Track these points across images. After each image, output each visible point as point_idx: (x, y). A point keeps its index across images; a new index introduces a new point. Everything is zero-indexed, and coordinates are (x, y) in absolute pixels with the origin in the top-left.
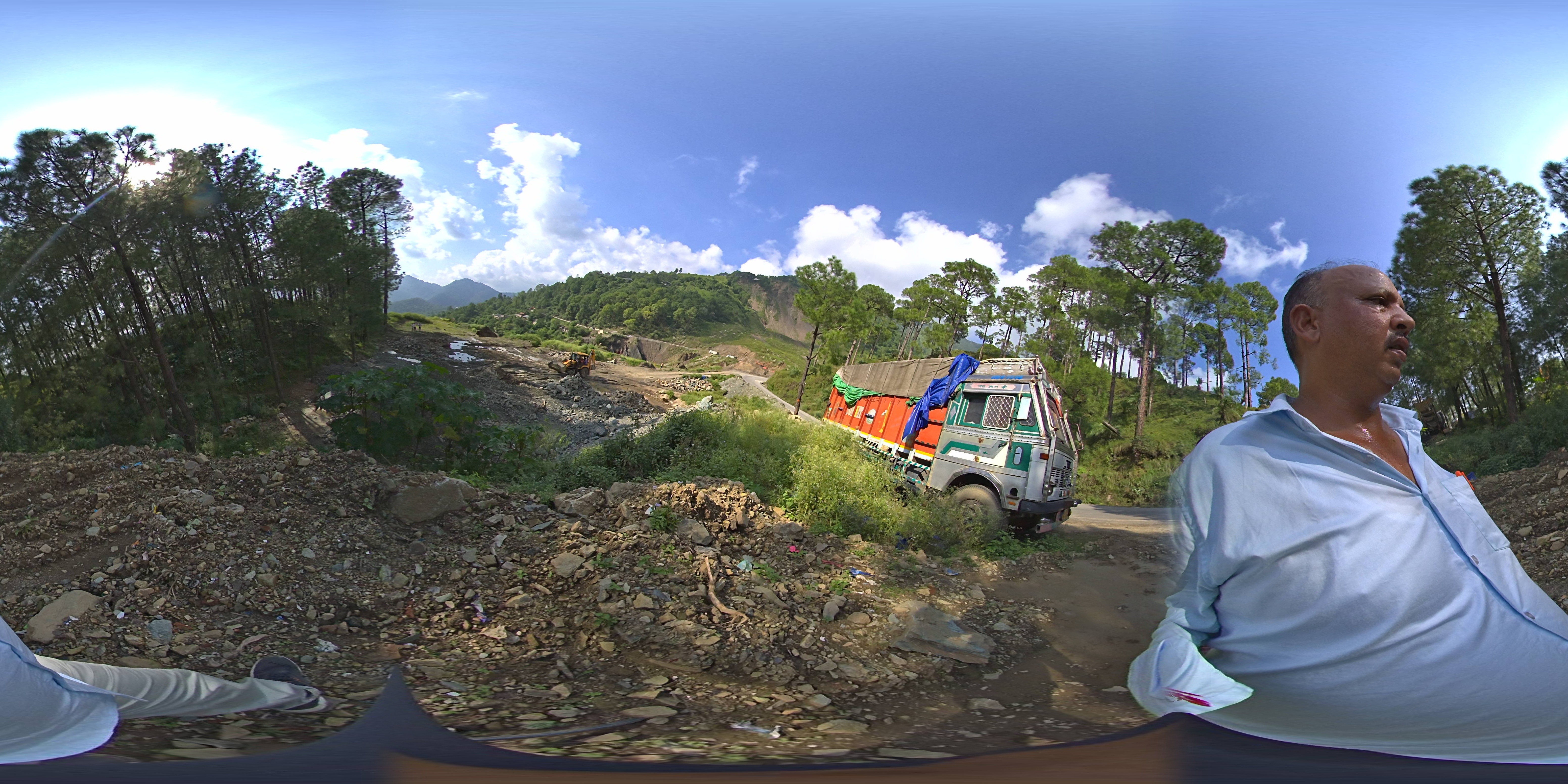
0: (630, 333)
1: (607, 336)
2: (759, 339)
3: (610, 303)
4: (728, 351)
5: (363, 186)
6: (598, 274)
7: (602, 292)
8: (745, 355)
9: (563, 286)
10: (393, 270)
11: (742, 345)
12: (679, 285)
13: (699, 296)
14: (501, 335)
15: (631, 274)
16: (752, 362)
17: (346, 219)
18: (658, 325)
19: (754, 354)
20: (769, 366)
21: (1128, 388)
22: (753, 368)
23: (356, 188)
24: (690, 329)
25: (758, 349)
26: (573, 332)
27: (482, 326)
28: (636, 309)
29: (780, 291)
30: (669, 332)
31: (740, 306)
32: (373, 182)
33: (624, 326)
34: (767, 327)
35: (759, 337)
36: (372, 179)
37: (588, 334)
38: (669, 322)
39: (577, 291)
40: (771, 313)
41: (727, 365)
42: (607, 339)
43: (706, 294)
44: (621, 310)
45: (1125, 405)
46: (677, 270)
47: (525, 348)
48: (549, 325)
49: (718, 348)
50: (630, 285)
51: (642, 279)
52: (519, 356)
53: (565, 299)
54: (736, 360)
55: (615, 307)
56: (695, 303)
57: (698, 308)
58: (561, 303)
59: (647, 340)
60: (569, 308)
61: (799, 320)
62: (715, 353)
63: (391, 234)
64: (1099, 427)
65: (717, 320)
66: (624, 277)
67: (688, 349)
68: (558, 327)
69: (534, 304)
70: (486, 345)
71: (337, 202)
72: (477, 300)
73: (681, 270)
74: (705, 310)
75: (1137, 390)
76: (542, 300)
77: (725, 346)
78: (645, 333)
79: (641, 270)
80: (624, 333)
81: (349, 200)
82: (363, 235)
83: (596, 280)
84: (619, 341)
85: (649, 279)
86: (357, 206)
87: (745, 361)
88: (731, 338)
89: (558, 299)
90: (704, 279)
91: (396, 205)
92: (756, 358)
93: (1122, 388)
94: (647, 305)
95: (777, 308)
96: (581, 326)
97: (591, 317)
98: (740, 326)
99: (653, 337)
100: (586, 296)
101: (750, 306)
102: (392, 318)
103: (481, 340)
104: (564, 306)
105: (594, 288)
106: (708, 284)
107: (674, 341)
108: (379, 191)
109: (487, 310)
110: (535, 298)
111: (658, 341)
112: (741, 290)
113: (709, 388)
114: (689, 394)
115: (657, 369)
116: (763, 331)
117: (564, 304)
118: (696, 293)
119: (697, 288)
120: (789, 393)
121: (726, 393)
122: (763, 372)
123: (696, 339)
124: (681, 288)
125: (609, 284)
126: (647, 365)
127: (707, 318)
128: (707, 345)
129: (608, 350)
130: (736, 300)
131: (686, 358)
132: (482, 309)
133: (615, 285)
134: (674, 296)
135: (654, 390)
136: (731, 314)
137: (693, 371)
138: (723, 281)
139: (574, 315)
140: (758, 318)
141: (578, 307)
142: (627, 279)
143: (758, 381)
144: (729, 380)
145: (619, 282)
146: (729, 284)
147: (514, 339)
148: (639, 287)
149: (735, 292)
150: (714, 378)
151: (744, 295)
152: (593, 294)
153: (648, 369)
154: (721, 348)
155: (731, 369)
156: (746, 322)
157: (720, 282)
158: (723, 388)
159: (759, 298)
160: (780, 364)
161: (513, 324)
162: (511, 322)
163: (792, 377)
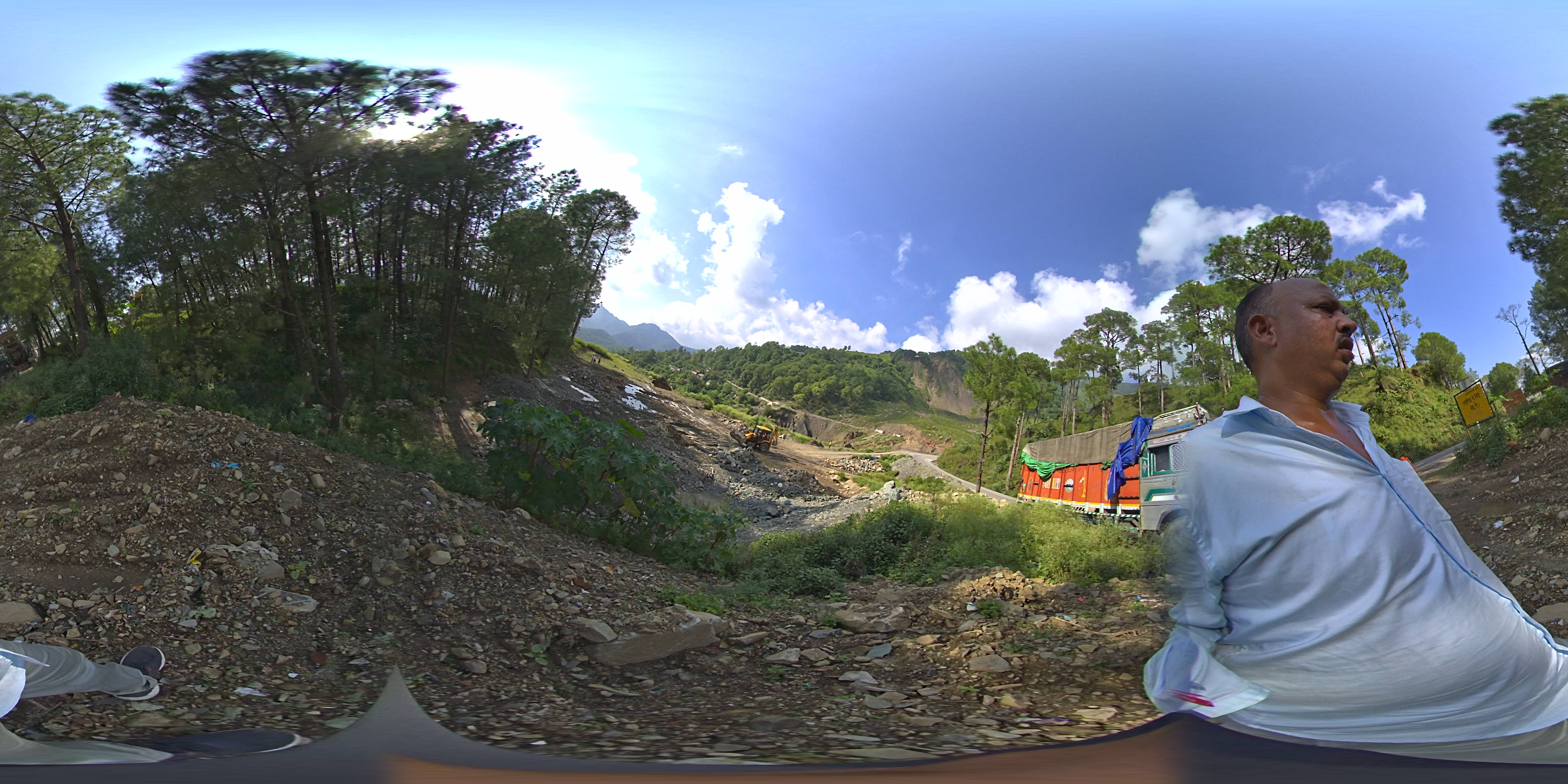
0: (798, 408)
1: (776, 409)
2: (924, 417)
3: (782, 376)
4: (893, 430)
6: (775, 344)
7: (776, 364)
8: (911, 433)
9: (740, 352)
12: (847, 362)
13: (865, 375)
14: (675, 389)
15: (804, 349)
16: (919, 440)
18: (826, 402)
19: (919, 431)
20: (936, 443)
22: (920, 446)
24: (856, 408)
25: (923, 427)
26: (743, 399)
27: (658, 376)
28: (806, 385)
30: (835, 409)
31: (903, 384)
33: (794, 399)
34: (930, 403)
35: (924, 415)
37: (758, 404)
38: (837, 399)
39: (753, 359)
40: (933, 391)
41: (894, 444)
42: (775, 411)
43: (872, 373)
44: (792, 383)
46: (846, 348)
47: (696, 408)
48: (722, 388)
49: (883, 427)
50: (803, 360)
51: (813, 354)
52: (690, 415)
53: (741, 365)
54: (902, 439)
55: (787, 380)
56: (861, 381)
57: (864, 386)
58: (736, 368)
59: (814, 416)
60: (743, 374)
61: (961, 393)
62: (881, 432)
65: (883, 399)
66: (799, 351)
67: (854, 428)
68: (729, 392)
69: (711, 364)
70: (660, 397)
72: (659, 348)
73: (850, 348)
74: (871, 388)
76: (719, 362)
77: (891, 425)
78: (813, 409)
79: (813, 345)
80: (793, 408)
83: (772, 348)
84: (786, 415)
85: (820, 355)
87: (911, 439)
88: (896, 417)
89: (735, 364)
90: (870, 357)
92: (922, 435)
94: (817, 381)
96: (751, 395)
97: (763, 387)
99: (820, 414)
100: (761, 366)
101: (913, 383)
102: (577, 345)
103: (656, 390)
104: (739, 372)
105: (769, 359)
106: (874, 363)
107: (841, 419)
109: (665, 359)
110: (713, 358)
111: (824, 418)
113: (879, 469)
114: (860, 475)
115: (825, 447)
116: (927, 409)
117: (739, 369)
118: (863, 371)
119: (864, 366)
120: (961, 470)
121: (897, 474)
122: (931, 449)
123: (862, 418)
124: (849, 366)
125: (784, 357)
126: (815, 443)
127: (873, 396)
128: (873, 424)
129: (776, 423)
130: (900, 378)
131: (852, 437)
132: (661, 358)
133: (788, 358)
134: (842, 374)
135: (825, 470)
136: (896, 393)
137: (862, 451)
138: (887, 359)
139: (747, 382)
140: (921, 395)
141: (752, 375)
142: (801, 353)
143: (928, 459)
144: (898, 461)
145: (793, 356)
146: (893, 362)
147: (687, 396)
148: (810, 363)
149: (899, 370)
150: (884, 458)
151: (907, 373)
152: (767, 364)
153: (816, 447)
154: (887, 426)
155: (899, 448)
156: (910, 399)
157: (885, 360)
158: (894, 469)
159: (921, 376)
160: (948, 441)
161: (687, 380)
162: (685, 377)
163: (963, 452)
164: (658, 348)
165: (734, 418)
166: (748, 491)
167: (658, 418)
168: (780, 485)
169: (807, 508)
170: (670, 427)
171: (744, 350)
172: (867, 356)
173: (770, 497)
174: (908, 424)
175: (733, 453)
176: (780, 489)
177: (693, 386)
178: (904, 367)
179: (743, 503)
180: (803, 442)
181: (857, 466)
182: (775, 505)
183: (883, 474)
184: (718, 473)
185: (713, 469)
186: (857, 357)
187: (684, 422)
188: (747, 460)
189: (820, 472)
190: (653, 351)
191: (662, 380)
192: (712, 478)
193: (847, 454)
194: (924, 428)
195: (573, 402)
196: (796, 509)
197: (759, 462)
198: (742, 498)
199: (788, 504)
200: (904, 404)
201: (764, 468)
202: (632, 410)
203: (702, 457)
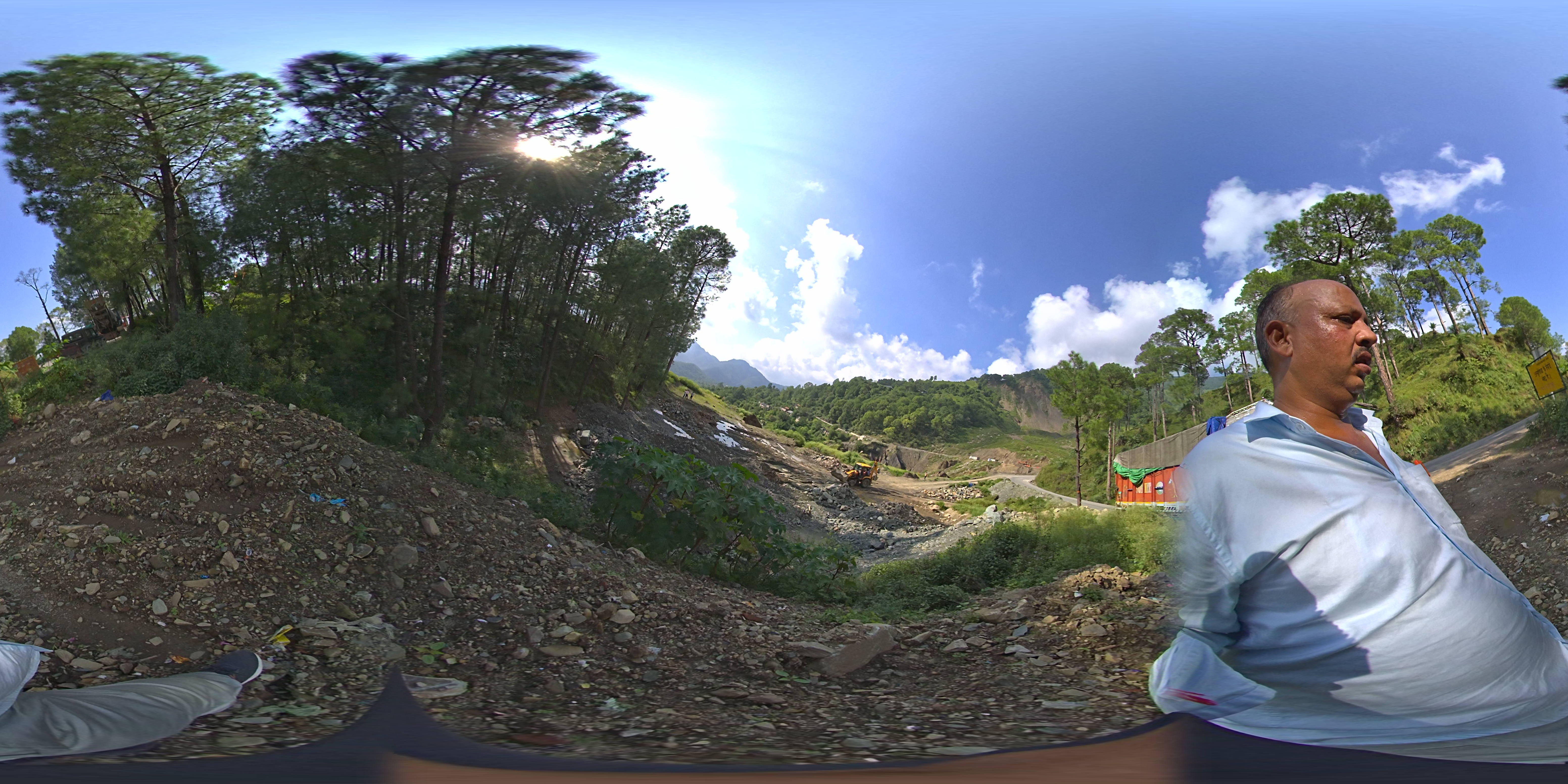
0: (889, 442)
1: (867, 443)
2: (1016, 439)
3: (871, 410)
4: (988, 455)
6: (862, 379)
7: (865, 399)
8: (1006, 457)
9: (829, 388)
12: (935, 393)
13: (954, 403)
14: (765, 427)
15: (891, 382)
16: (1014, 462)
18: (916, 433)
19: (1014, 454)
20: (1032, 463)
22: (1017, 468)
24: (948, 437)
26: (833, 435)
27: (749, 413)
28: (895, 418)
29: (1026, 387)
30: (927, 440)
31: (992, 409)
33: (884, 433)
34: (1021, 425)
35: (1016, 436)
37: (848, 439)
38: (928, 430)
39: (842, 395)
40: (1022, 413)
41: (990, 469)
42: (866, 446)
43: (961, 401)
44: (882, 417)
46: (932, 378)
47: (788, 445)
48: (811, 424)
49: (977, 453)
50: (891, 393)
51: (901, 387)
52: (782, 451)
53: (830, 401)
54: (997, 463)
55: (876, 414)
56: (951, 410)
57: (954, 415)
58: (825, 405)
59: (906, 449)
60: (832, 410)
61: (1050, 412)
62: (975, 458)
65: (973, 425)
66: (886, 384)
67: (947, 457)
68: (819, 428)
69: (800, 401)
70: (751, 434)
73: (936, 377)
74: (961, 416)
76: (808, 398)
77: (984, 450)
78: (904, 442)
79: (900, 377)
80: (883, 441)
83: (859, 383)
84: (879, 450)
85: (907, 388)
87: (1006, 462)
88: (989, 442)
89: (824, 399)
90: (957, 385)
92: (1017, 457)
94: (906, 413)
95: (1028, 405)
96: (841, 431)
97: (852, 423)
99: (912, 446)
100: (850, 401)
101: (1001, 407)
102: (671, 379)
103: (747, 427)
104: (828, 408)
105: (857, 394)
106: (961, 392)
107: (933, 449)
109: (755, 396)
110: (802, 395)
111: (917, 450)
113: (978, 495)
114: (959, 502)
115: (921, 479)
116: (1018, 431)
117: (828, 405)
118: (951, 400)
119: (951, 395)
120: (1061, 486)
121: (997, 498)
122: (1028, 470)
123: (955, 446)
124: (936, 396)
125: (872, 391)
126: (909, 475)
127: (964, 424)
128: (967, 451)
129: (868, 457)
130: (988, 403)
131: (947, 466)
132: (750, 395)
133: (876, 392)
134: (930, 404)
135: (923, 501)
136: (986, 418)
137: (959, 479)
138: (973, 386)
139: (837, 418)
140: (1012, 417)
141: (841, 411)
142: (888, 387)
143: (1026, 480)
144: (997, 485)
145: (881, 389)
146: (980, 388)
147: (778, 433)
148: (898, 395)
149: (986, 395)
150: (982, 484)
151: (995, 397)
152: (856, 400)
153: (910, 479)
154: (981, 452)
155: (996, 473)
156: (1000, 423)
157: (971, 387)
158: (993, 493)
159: (1009, 399)
160: (1043, 459)
161: (776, 417)
162: (775, 414)
163: (1060, 469)
164: (748, 384)
165: (826, 454)
166: (848, 526)
167: (750, 456)
168: (880, 518)
169: (911, 539)
170: (764, 465)
171: (833, 386)
172: (953, 384)
173: (871, 531)
174: (1002, 448)
175: (828, 490)
176: (881, 522)
177: (782, 423)
178: (991, 392)
179: (843, 538)
180: (897, 475)
181: (955, 494)
182: (878, 538)
183: (983, 500)
184: (815, 509)
185: (810, 506)
186: (944, 386)
187: (777, 460)
188: (844, 496)
189: (918, 503)
190: (742, 387)
191: (753, 417)
192: (810, 514)
193: (944, 483)
194: (1018, 450)
195: (667, 437)
196: (899, 540)
197: (856, 498)
198: (842, 533)
199: (890, 536)
200: (996, 428)
201: (862, 503)
202: (725, 447)
203: (798, 494)
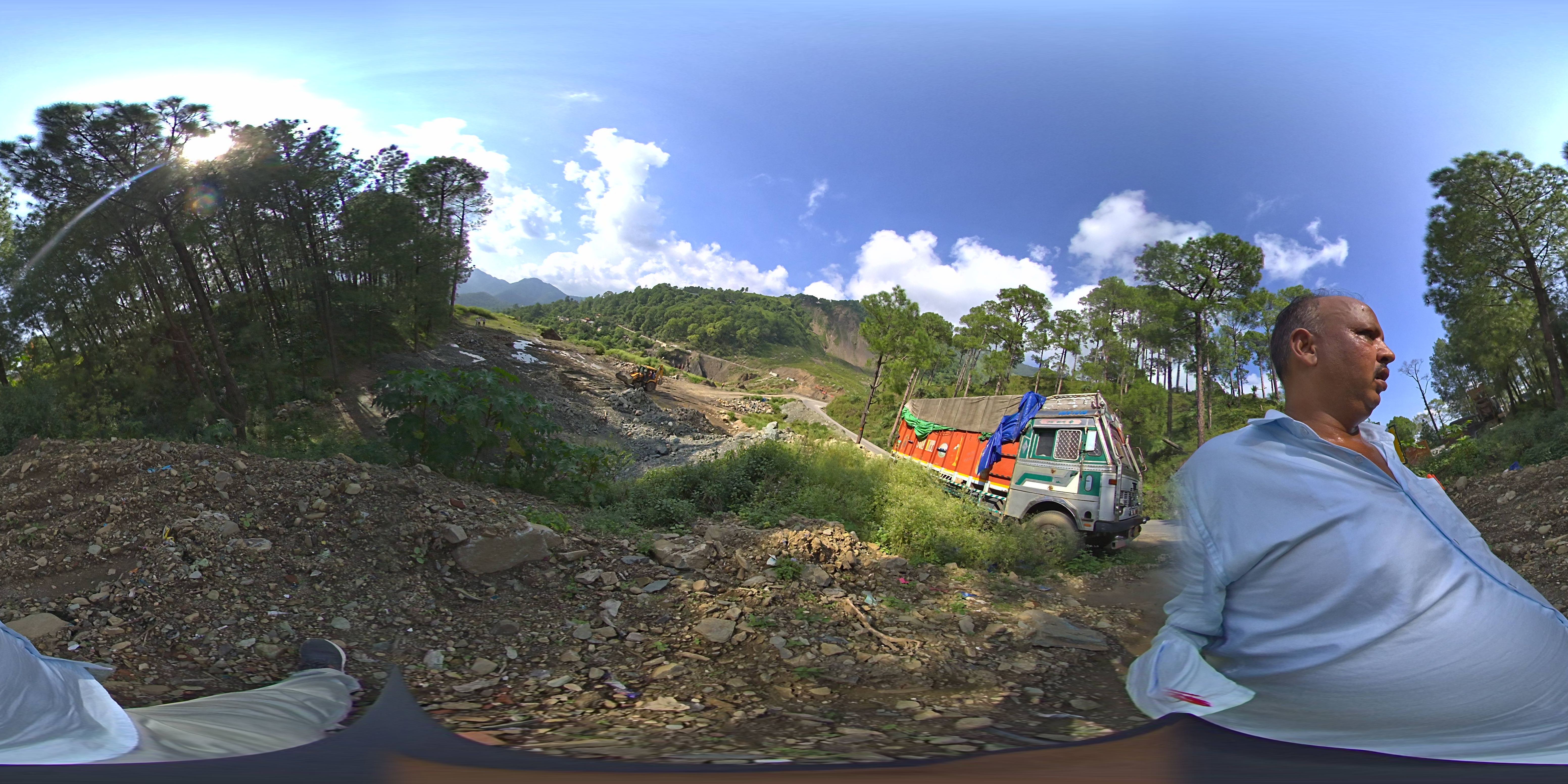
0: (692, 349)
1: (670, 350)
2: (819, 363)
3: (676, 317)
4: (788, 374)
5: (446, 174)
6: (666, 286)
7: (669, 306)
8: (805, 379)
9: (630, 295)
10: (464, 262)
11: (802, 369)
12: (744, 304)
13: (762, 317)
14: (565, 339)
15: (698, 289)
16: (812, 386)
17: (423, 206)
18: (721, 343)
19: (813, 378)
20: (829, 392)
21: (1187, 402)
22: (813, 392)
23: (439, 176)
24: (751, 350)
25: (817, 373)
26: (636, 342)
27: (546, 328)
28: (700, 325)
29: (841, 316)
30: (731, 350)
31: (801, 328)
32: (458, 171)
33: (688, 341)
34: (827, 351)
35: (819, 361)
36: (458, 169)
37: (651, 346)
38: (732, 340)
39: (644, 302)
40: (831, 338)
41: (787, 388)
42: (669, 353)
43: (770, 315)
44: (686, 324)
45: (1185, 419)
46: (743, 289)
47: (588, 354)
48: (613, 333)
49: (778, 370)
50: (697, 301)
51: (708, 295)
52: (582, 362)
53: (632, 308)
54: (795, 383)
55: (680, 322)
56: (758, 323)
57: (761, 329)
58: (628, 312)
59: (709, 357)
60: (634, 317)
61: (859, 346)
62: (775, 375)
63: (467, 225)
64: (1159, 444)
65: (779, 342)
66: (692, 292)
67: (749, 369)
68: (621, 336)
69: (600, 310)
70: (550, 348)
71: (416, 188)
72: (544, 301)
73: (747, 289)
74: (767, 331)
75: (1196, 403)
76: (608, 307)
77: (785, 369)
78: (707, 350)
79: (708, 286)
80: (686, 348)
81: (430, 187)
82: (438, 224)
83: (664, 292)
84: (681, 356)
85: (715, 296)
86: (436, 194)
87: (804, 385)
88: (792, 361)
89: (625, 308)
90: (768, 299)
91: (477, 198)
92: (816, 382)
93: (1181, 403)
94: (712, 322)
95: (837, 332)
96: (644, 338)
97: (655, 330)
98: (801, 349)
99: (715, 355)
100: (653, 308)
101: (811, 329)
102: (458, 311)
103: (546, 342)
104: (630, 316)
105: (661, 301)
106: (772, 306)
107: (736, 360)
108: (463, 181)
109: (553, 311)
110: (602, 305)
111: (720, 359)
112: (804, 313)
113: (769, 411)
114: (750, 415)
115: (720, 388)
116: (822, 355)
117: (631, 313)
118: (761, 312)
119: (761, 309)
120: (848, 420)
121: (786, 417)
122: (824, 395)
123: (757, 360)
124: (746, 306)
125: (676, 298)
126: (708, 383)
127: (769, 339)
128: (768, 367)
129: (669, 363)
130: (798, 322)
131: (746, 378)
132: (547, 308)
133: (682, 299)
134: (738, 315)
135: (715, 409)
136: (793, 337)
137: (754, 393)
138: (786, 303)
139: (639, 325)
140: (819, 341)
141: (644, 318)
142: (694, 294)
143: (818, 406)
144: (789, 404)
145: (686, 297)
146: (792, 306)
147: (578, 344)
148: (705, 304)
149: (798, 314)
150: (775, 400)
151: (806, 318)
152: (659, 307)
153: (708, 387)
154: (782, 369)
155: (791, 392)
156: (806, 344)
157: (783, 304)
158: (784, 412)
159: (820, 323)
160: (840, 390)
161: (577, 329)
162: (576, 326)
163: (852, 403)
165: (626, 361)
166: (640, 431)
167: (549, 369)
168: (670, 424)
169: (695, 446)
170: (563, 376)
171: (634, 294)
172: (762, 298)
173: (660, 436)
175: (624, 395)
176: (670, 428)
177: (583, 334)
179: (635, 443)
180: (697, 383)
181: (748, 407)
182: (664, 443)
183: (769, 415)
184: (611, 415)
185: (606, 412)
186: (753, 299)
187: (576, 369)
188: (639, 400)
189: (711, 412)
191: (552, 331)
192: (605, 421)
193: (739, 394)
195: (463, 367)
196: (683, 447)
197: (649, 402)
198: (634, 438)
199: (677, 442)
201: (656, 408)
202: (524, 366)
203: (596, 401)
